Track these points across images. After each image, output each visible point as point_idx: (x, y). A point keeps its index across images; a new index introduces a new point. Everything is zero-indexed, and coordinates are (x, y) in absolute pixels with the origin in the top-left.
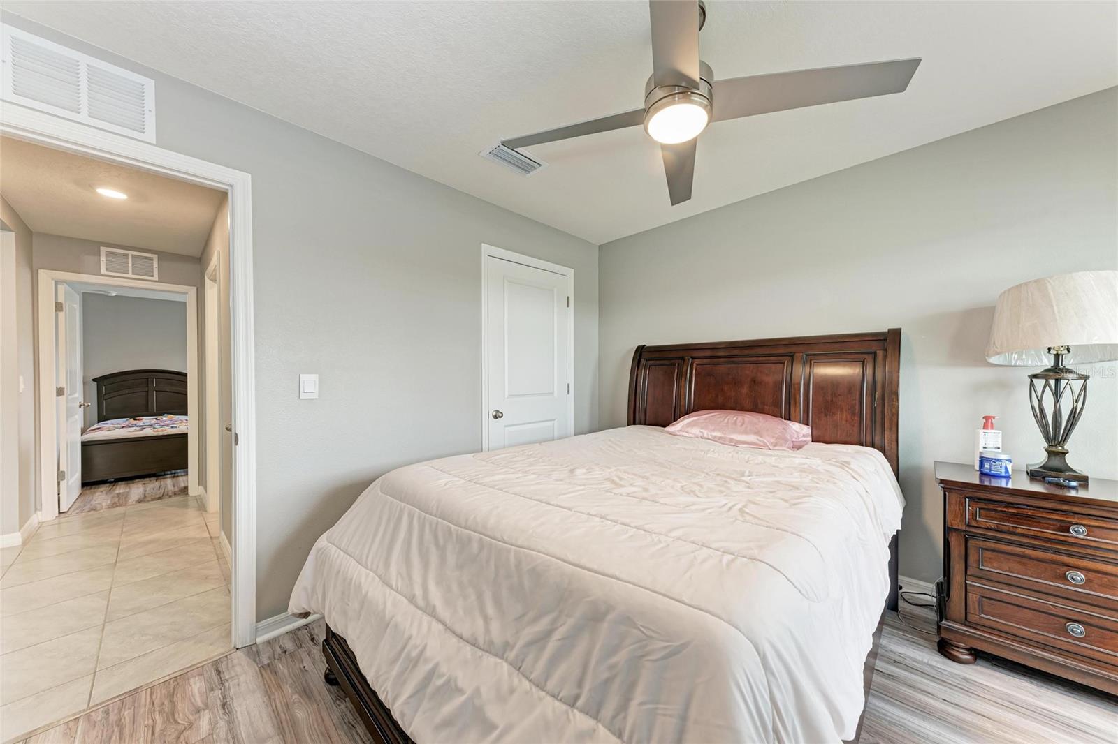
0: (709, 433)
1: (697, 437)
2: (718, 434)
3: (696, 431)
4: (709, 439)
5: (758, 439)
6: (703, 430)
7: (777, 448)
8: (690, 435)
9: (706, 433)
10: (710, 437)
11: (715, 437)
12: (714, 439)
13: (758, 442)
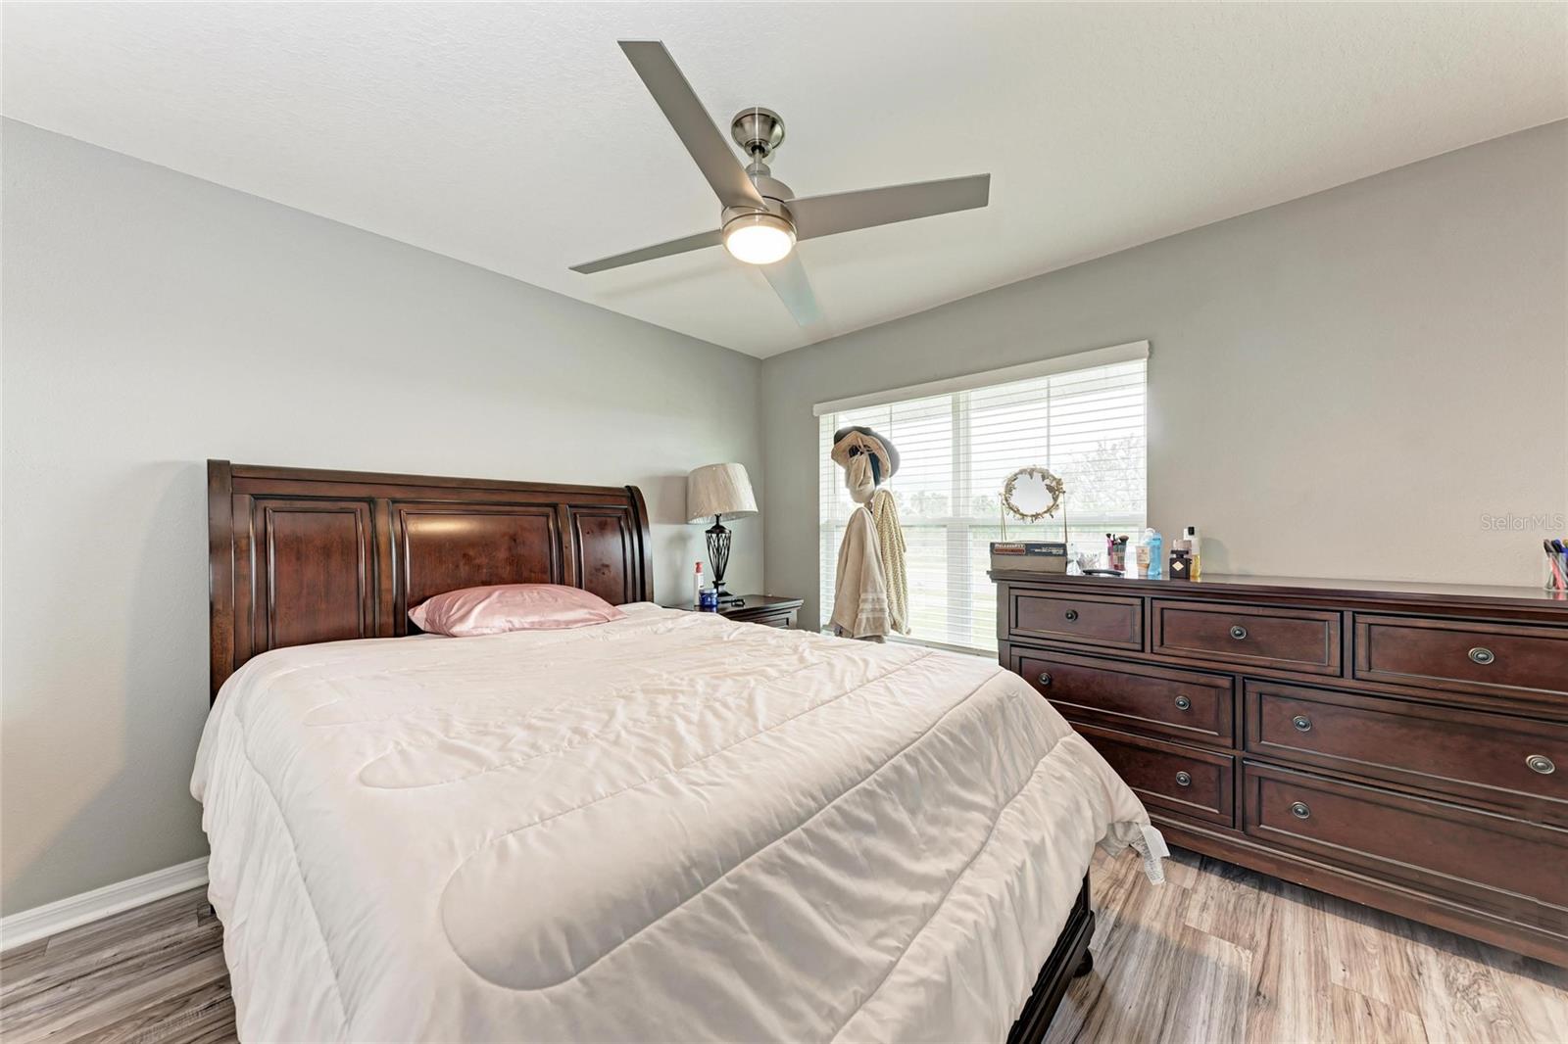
0: (523, 621)
1: (504, 631)
2: (535, 619)
3: (499, 622)
4: (524, 629)
5: (591, 614)
6: (511, 619)
7: (617, 617)
8: (495, 630)
9: (516, 622)
10: (526, 626)
11: (533, 623)
12: (533, 627)
13: (592, 617)
